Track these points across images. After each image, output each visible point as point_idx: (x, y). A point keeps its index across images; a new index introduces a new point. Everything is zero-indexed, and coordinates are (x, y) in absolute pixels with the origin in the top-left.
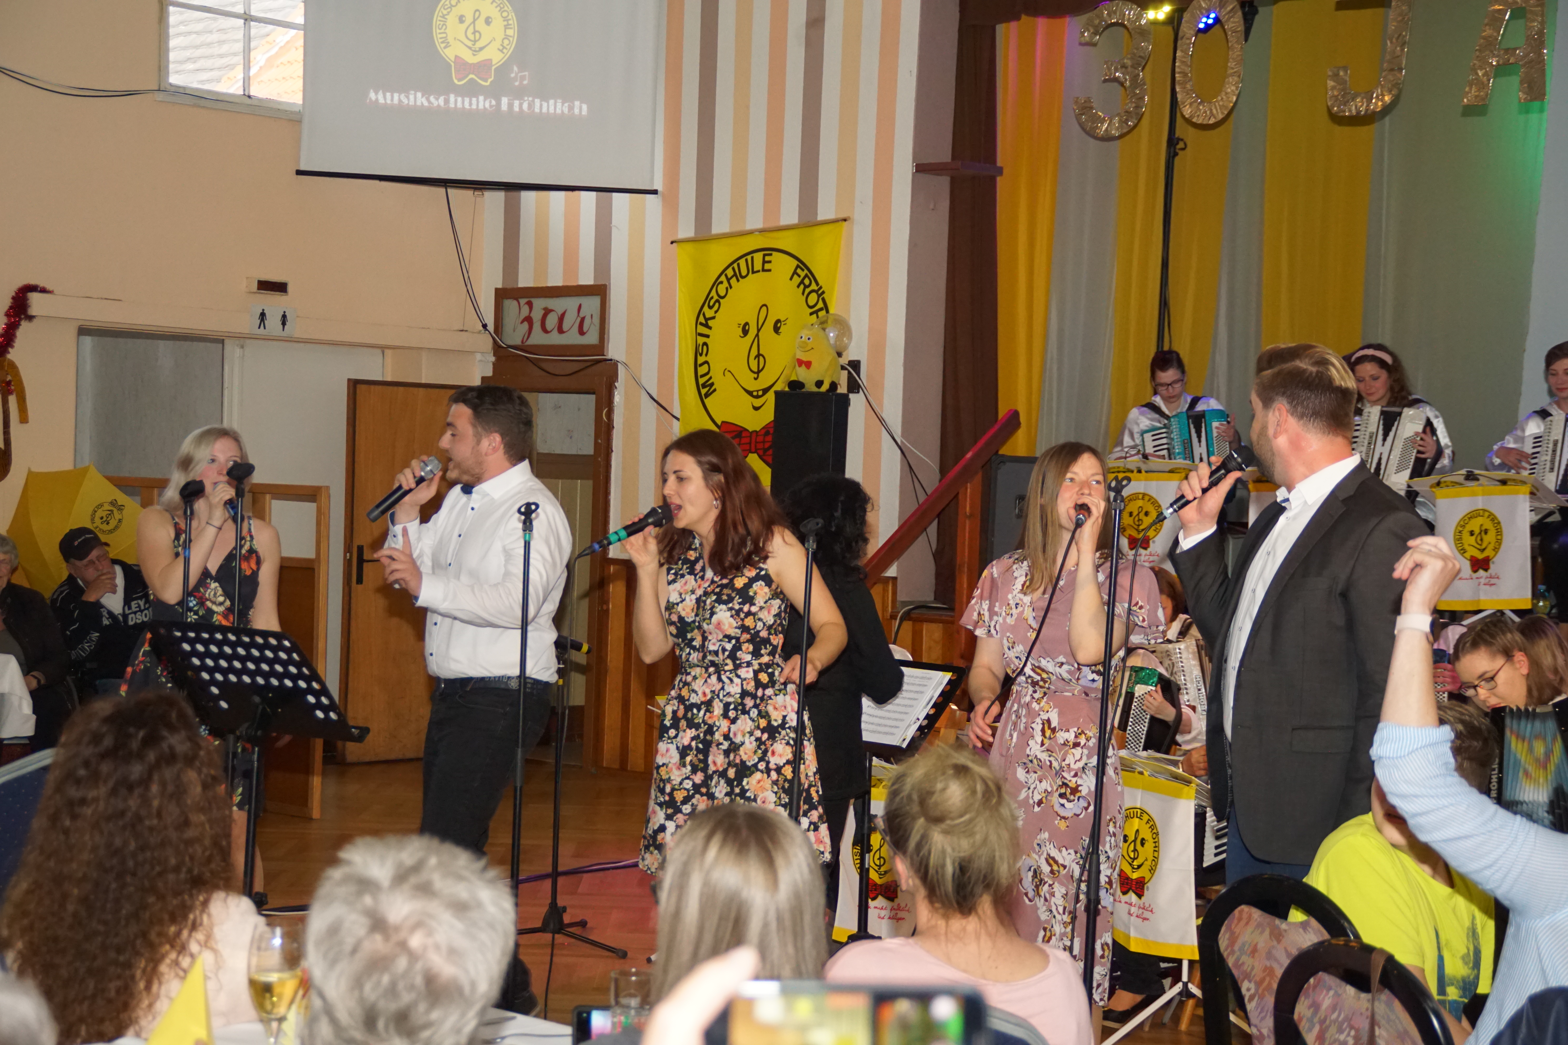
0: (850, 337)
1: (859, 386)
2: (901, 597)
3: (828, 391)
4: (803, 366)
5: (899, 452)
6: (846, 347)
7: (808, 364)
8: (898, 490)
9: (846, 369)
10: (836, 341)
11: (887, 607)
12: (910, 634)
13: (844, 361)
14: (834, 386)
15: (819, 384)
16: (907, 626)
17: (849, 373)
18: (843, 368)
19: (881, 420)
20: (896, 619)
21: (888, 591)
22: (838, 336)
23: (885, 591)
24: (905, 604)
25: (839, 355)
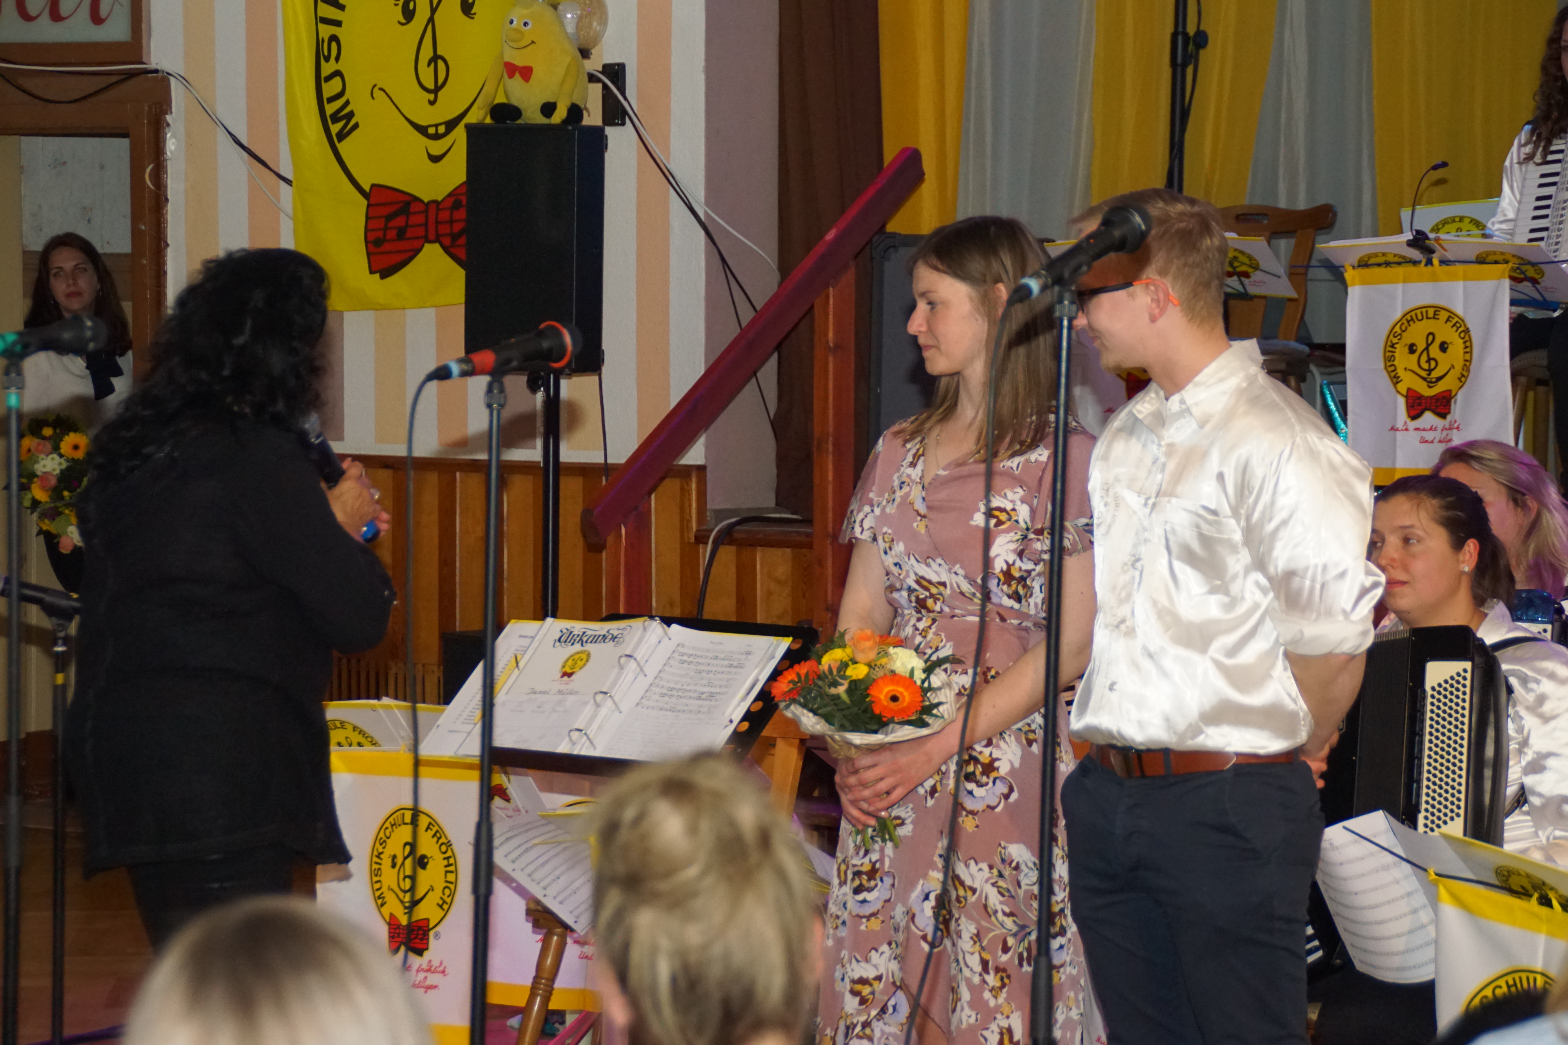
0: (604, 22)
1: (625, 113)
2: (714, 503)
3: (565, 122)
4: (517, 75)
5: (702, 233)
6: (596, 40)
7: (526, 73)
8: (703, 303)
9: (599, 80)
10: (578, 28)
11: (689, 521)
12: (733, 569)
13: (594, 65)
14: (575, 112)
15: (548, 109)
16: (727, 554)
17: (605, 87)
18: (592, 78)
19: (668, 176)
20: (707, 543)
21: (689, 492)
22: (580, 18)
23: (684, 492)
24: (720, 514)
25: (585, 53)
